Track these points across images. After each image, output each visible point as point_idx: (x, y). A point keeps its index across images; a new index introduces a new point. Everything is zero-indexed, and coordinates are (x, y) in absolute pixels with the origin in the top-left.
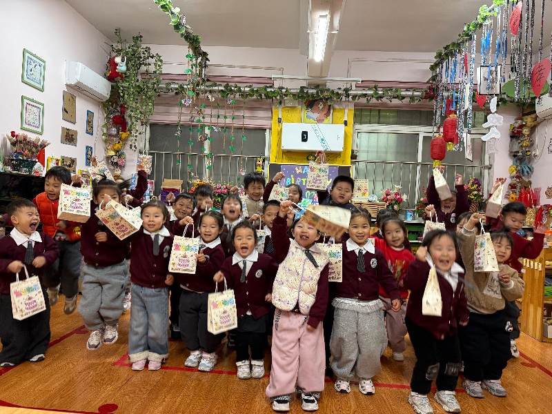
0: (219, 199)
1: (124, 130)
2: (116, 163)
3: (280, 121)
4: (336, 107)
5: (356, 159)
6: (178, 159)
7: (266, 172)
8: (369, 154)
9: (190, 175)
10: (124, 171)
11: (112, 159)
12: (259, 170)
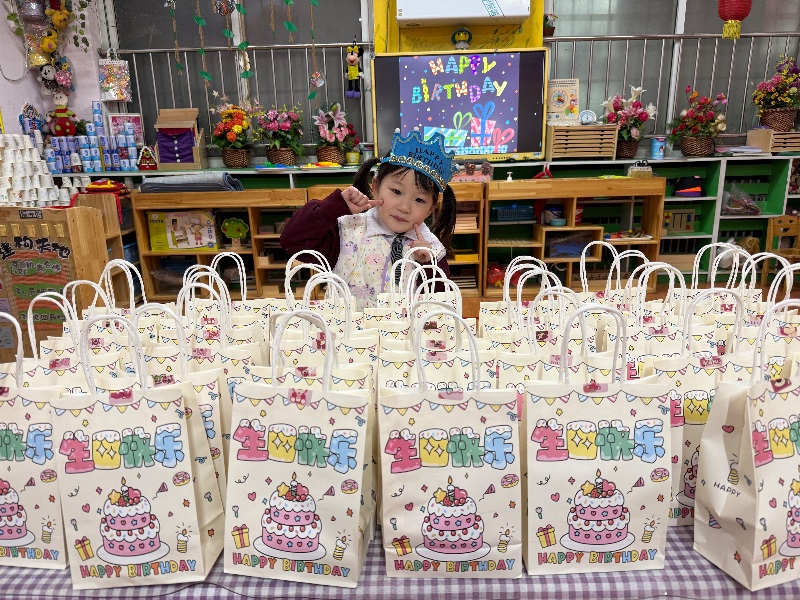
0: (277, 144)
1: (56, 5)
2: (53, 79)
5: (552, 35)
6: (178, 60)
7: (369, 76)
8: (577, 23)
9: (211, 97)
10: (75, 97)
11: (43, 72)
12: (353, 73)
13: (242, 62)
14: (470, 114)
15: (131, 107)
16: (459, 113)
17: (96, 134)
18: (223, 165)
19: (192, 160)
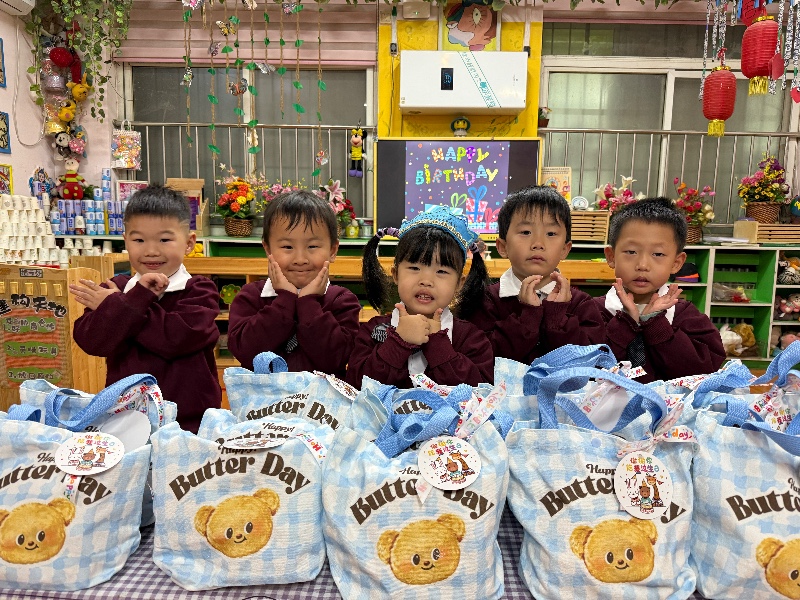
1: (77, 79)
2: (67, 146)
3: (394, 49)
4: (508, 18)
5: (546, 126)
6: (189, 134)
7: (371, 157)
8: (569, 116)
9: (218, 169)
10: (86, 164)
11: (58, 140)
12: (357, 154)
13: (251, 138)
14: (465, 195)
15: (140, 175)
16: (456, 194)
17: (102, 199)
18: (225, 233)
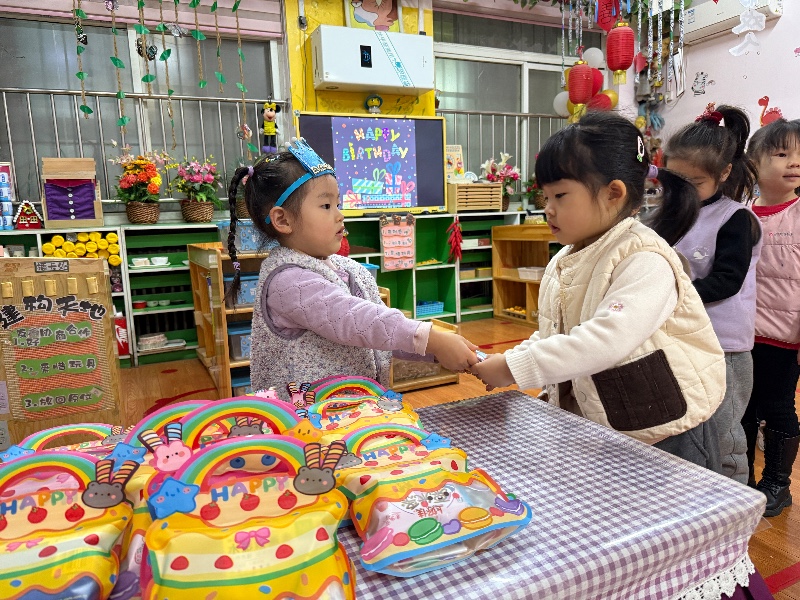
0: (203, 197)
3: (302, 22)
7: (283, 133)
12: (270, 129)
14: (384, 170)
16: (377, 169)
19: (92, 216)
